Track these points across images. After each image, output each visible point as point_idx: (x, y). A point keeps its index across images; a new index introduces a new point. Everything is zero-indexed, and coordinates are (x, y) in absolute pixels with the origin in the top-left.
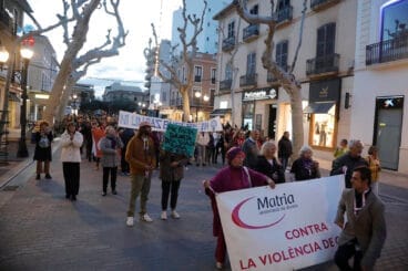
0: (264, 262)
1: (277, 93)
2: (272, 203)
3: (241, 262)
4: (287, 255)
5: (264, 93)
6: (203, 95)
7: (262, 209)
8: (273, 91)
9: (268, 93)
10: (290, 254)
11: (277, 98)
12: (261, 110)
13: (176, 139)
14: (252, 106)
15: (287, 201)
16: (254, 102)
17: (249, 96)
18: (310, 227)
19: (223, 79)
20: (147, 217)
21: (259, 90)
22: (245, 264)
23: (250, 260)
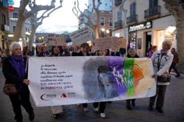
1: (151, 24)
5: (142, 25)
6: (106, 30)
8: (149, 23)
9: (145, 25)
11: (151, 27)
12: (141, 36)
14: (135, 34)
16: (136, 31)
17: (132, 28)
19: (116, 21)
21: (139, 24)
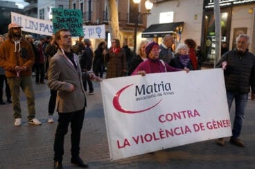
0: (137, 142)
2: (149, 90)
3: (118, 142)
4: (158, 136)
7: (138, 96)
10: (161, 135)
13: (64, 24)
15: (165, 88)
18: (184, 112)
20: (36, 121)
22: (122, 144)
23: (126, 140)
